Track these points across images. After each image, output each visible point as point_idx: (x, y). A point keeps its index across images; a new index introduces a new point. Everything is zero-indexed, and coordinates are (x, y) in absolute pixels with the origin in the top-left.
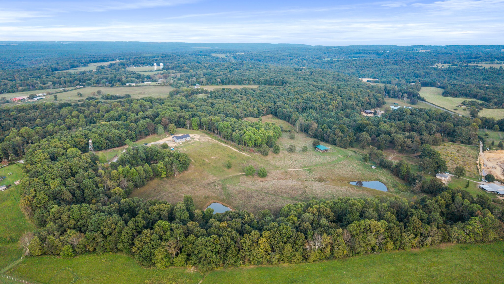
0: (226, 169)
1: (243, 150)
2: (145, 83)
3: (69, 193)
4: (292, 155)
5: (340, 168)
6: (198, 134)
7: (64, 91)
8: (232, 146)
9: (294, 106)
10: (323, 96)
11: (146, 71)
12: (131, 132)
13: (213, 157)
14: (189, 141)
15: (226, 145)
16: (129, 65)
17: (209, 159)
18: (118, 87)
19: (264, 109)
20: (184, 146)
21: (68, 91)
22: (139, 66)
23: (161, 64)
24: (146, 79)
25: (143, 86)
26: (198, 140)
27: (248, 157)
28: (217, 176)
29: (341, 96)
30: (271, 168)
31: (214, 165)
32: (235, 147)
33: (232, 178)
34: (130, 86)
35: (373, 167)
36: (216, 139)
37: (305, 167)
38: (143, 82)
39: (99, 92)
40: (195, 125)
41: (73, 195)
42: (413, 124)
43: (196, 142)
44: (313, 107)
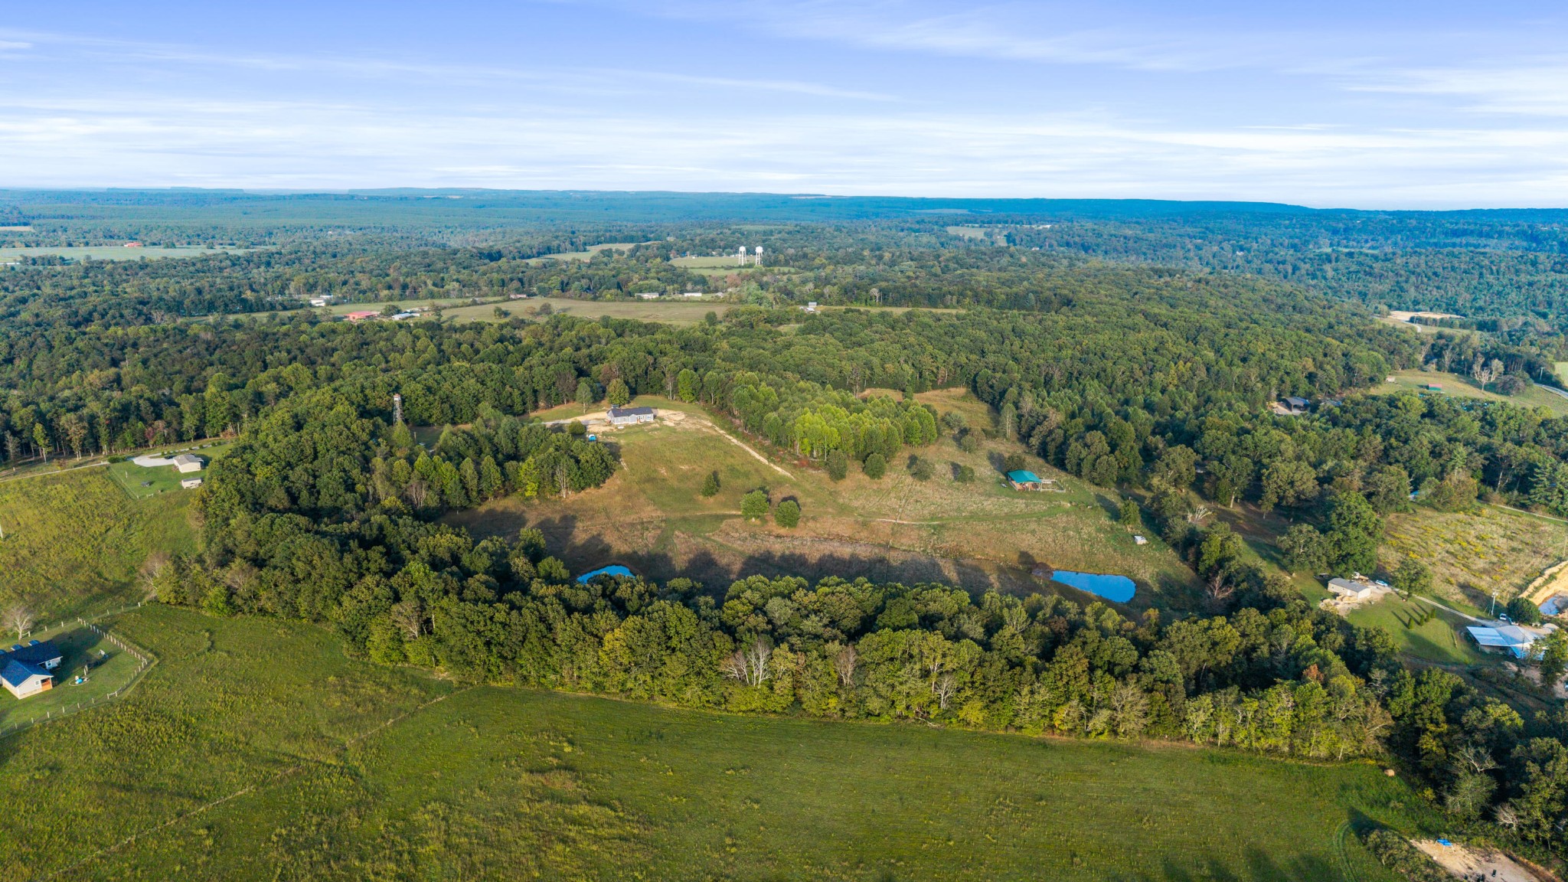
0: (701, 497)
1: (781, 461)
2: (686, 295)
3: (282, 494)
4: (918, 486)
5: (1033, 532)
6: (685, 411)
7: (475, 303)
8: (754, 447)
9: (1038, 366)
10: (1153, 344)
11: (715, 268)
12: (510, 390)
13: (685, 467)
14: (647, 424)
15: (740, 444)
16: (682, 253)
17: (671, 469)
18: (609, 301)
19: (938, 368)
20: (626, 434)
21: (483, 304)
22: (708, 255)
23: (759, 250)
24: (689, 286)
25: (671, 301)
26: (672, 424)
27: (784, 477)
28: (664, 511)
29: (1217, 351)
30: (830, 510)
31: (676, 484)
32: (761, 449)
33: (701, 520)
34: (641, 299)
35: (1140, 541)
36: (722, 428)
37: (932, 519)
38: (682, 292)
39: (546, 310)
40: (685, 390)
41: (294, 498)
42: (1393, 440)
43: (663, 428)
44: (1102, 374)
